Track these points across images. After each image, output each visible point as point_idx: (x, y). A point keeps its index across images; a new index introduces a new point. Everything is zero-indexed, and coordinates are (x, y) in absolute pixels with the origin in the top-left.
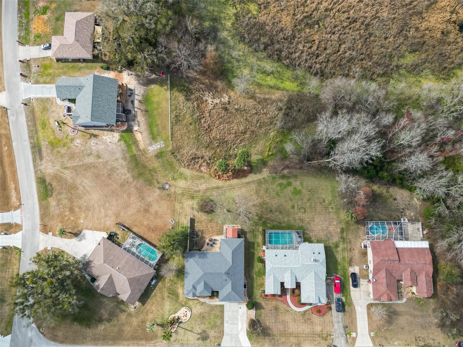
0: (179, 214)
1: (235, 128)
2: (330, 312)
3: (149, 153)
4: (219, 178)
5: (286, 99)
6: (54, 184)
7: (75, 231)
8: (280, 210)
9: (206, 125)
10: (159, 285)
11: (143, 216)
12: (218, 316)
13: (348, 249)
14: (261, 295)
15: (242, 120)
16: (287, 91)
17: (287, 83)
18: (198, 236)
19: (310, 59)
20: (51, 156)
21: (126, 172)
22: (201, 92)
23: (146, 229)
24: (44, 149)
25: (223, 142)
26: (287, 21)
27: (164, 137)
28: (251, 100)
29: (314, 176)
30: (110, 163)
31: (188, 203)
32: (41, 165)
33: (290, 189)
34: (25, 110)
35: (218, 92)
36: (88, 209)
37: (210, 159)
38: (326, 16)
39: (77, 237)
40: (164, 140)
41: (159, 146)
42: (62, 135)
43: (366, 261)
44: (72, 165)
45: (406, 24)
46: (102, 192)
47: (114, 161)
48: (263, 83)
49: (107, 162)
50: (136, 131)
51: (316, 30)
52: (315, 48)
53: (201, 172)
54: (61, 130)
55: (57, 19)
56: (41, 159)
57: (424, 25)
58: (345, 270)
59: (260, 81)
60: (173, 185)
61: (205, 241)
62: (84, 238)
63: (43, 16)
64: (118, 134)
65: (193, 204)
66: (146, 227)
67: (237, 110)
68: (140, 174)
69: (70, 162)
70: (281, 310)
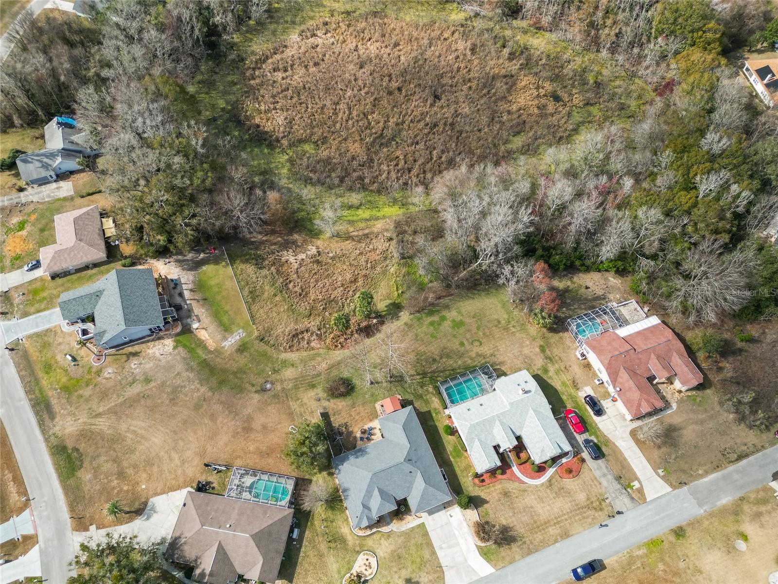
0: (301, 415)
1: (340, 279)
2: (585, 465)
3: (226, 351)
4: (342, 346)
5: (392, 227)
6: (82, 446)
7: (137, 505)
8: (446, 354)
9: (297, 289)
10: (306, 536)
11: (245, 439)
12: (422, 544)
13: (563, 369)
14: (475, 484)
15: (345, 267)
16: (390, 217)
17: (386, 209)
18: (341, 434)
19: (402, 176)
20: (69, 407)
21: (198, 386)
22: (277, 253)
23: (255, 457)
24: (54, 402)
25: (329, 302)
26: (355, 148)
27: (242, 324)
28: (348, 242)
29: (470, 298)
30: (168, 383)
31: (309, 395)
32: (54, 426)
33: (447, 324)
34: (12, 358)
35: (299, 247)
36: (149, 463)
37: (319, 329)
38: (400, 131)
39: (140, 515)
40: (243, 328)
41: (238, 337)
42: (81, 370)
43: (595, 375)
44: (108, 407)
45: (495, 112)
46: (167, 428)
47: (174, 378)
48: (355, 218)
49: (163, 383)
50: (197, 329)
51: (394, 147)
52: (402, 163)
53: (313, 349)
54: (78, 365)
55: (42, 230)
56: (52, 417)
57: (514, 108)
58: (574, 399)
59: (351, 218)
60: (277, 380)
61: (355, 438)
62: (155, 512)
63: (20, 233)
64: (170, 340)
65: (317, 394)
66: (254, 453)
67: (333, 258)
68: (222, 383)
69: (102, 404)
70: (514, 493)
